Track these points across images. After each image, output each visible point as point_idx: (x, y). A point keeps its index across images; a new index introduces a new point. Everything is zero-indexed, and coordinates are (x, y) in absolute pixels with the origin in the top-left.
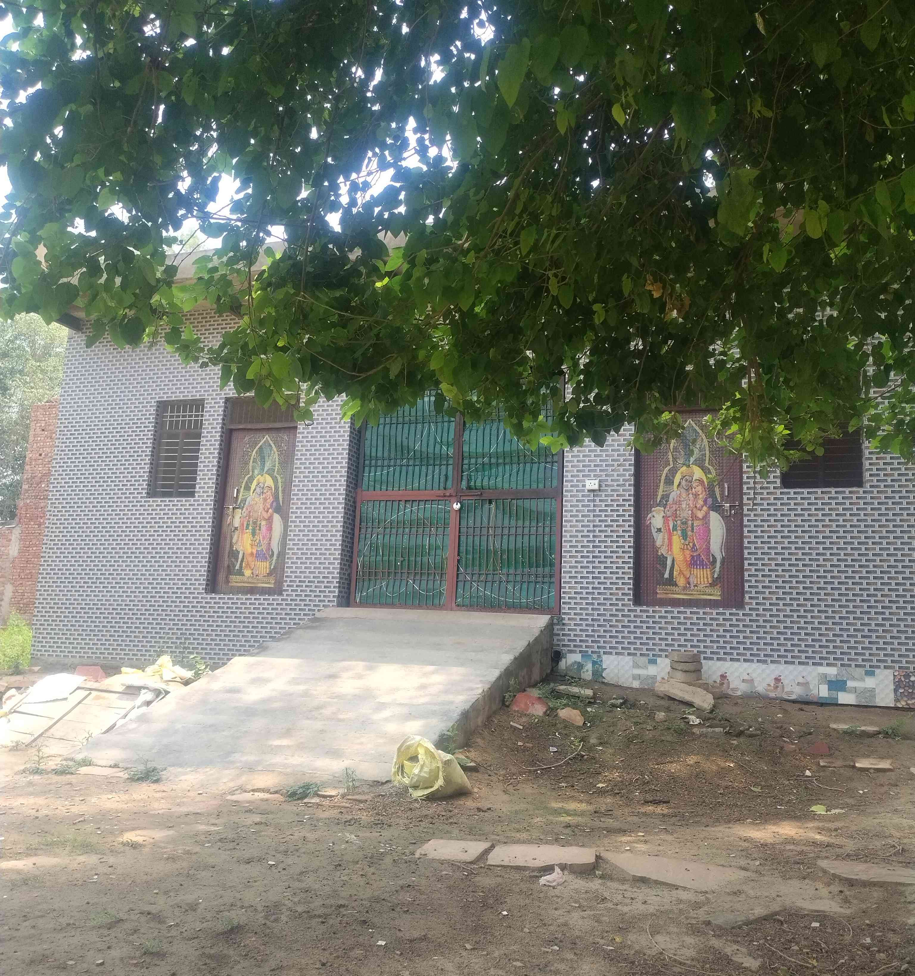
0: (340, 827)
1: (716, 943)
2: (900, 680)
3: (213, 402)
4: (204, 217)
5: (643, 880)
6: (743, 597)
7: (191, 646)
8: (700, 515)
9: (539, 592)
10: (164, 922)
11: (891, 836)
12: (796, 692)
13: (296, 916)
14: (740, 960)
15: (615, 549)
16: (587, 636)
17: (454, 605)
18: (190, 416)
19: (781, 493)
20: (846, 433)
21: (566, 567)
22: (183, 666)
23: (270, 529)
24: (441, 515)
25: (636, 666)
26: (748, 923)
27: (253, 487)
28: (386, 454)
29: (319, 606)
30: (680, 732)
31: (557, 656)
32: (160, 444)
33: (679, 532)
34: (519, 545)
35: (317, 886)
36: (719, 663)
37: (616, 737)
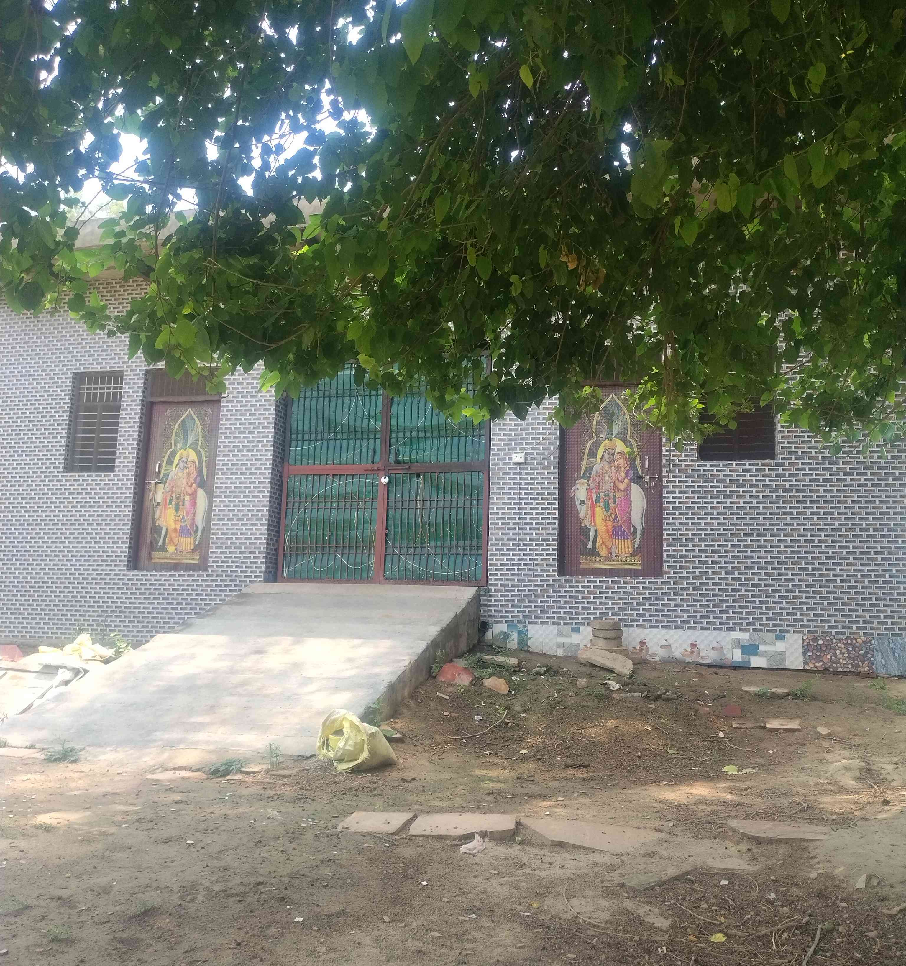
0: (262, 803)
1: (629, 904)
2: (809, 644)
3: (132, 373)
4: (107, 177)
5: (561, 845)
6: (662, 566)
7: (113, 624)
8: (622, 487)
9: (466, 564)
10: (75, 907)
11: (798, 794)
12: (711, 657)
13: (212, 895)
14: (651, 921)
15: (540, 521)
16: (513, 606)
17: (382, 578)
18: (109, 389)
19: (698, 465)
20: (758, 408)
21: (493, 539)
22: (103, 645)
23: (194, 503)
24: (370, 489)
25: (560, 634)
26: (661, 884)
27: (176, 461)
28: (313, 429)
29: (245, 581)
30: (601, 698)
31: (484, 627)
32: (77, 417)
33: (602, 504)
34: (447, 518)
35: (236, 864)
36: (639, 630)
37: (540, 704)
